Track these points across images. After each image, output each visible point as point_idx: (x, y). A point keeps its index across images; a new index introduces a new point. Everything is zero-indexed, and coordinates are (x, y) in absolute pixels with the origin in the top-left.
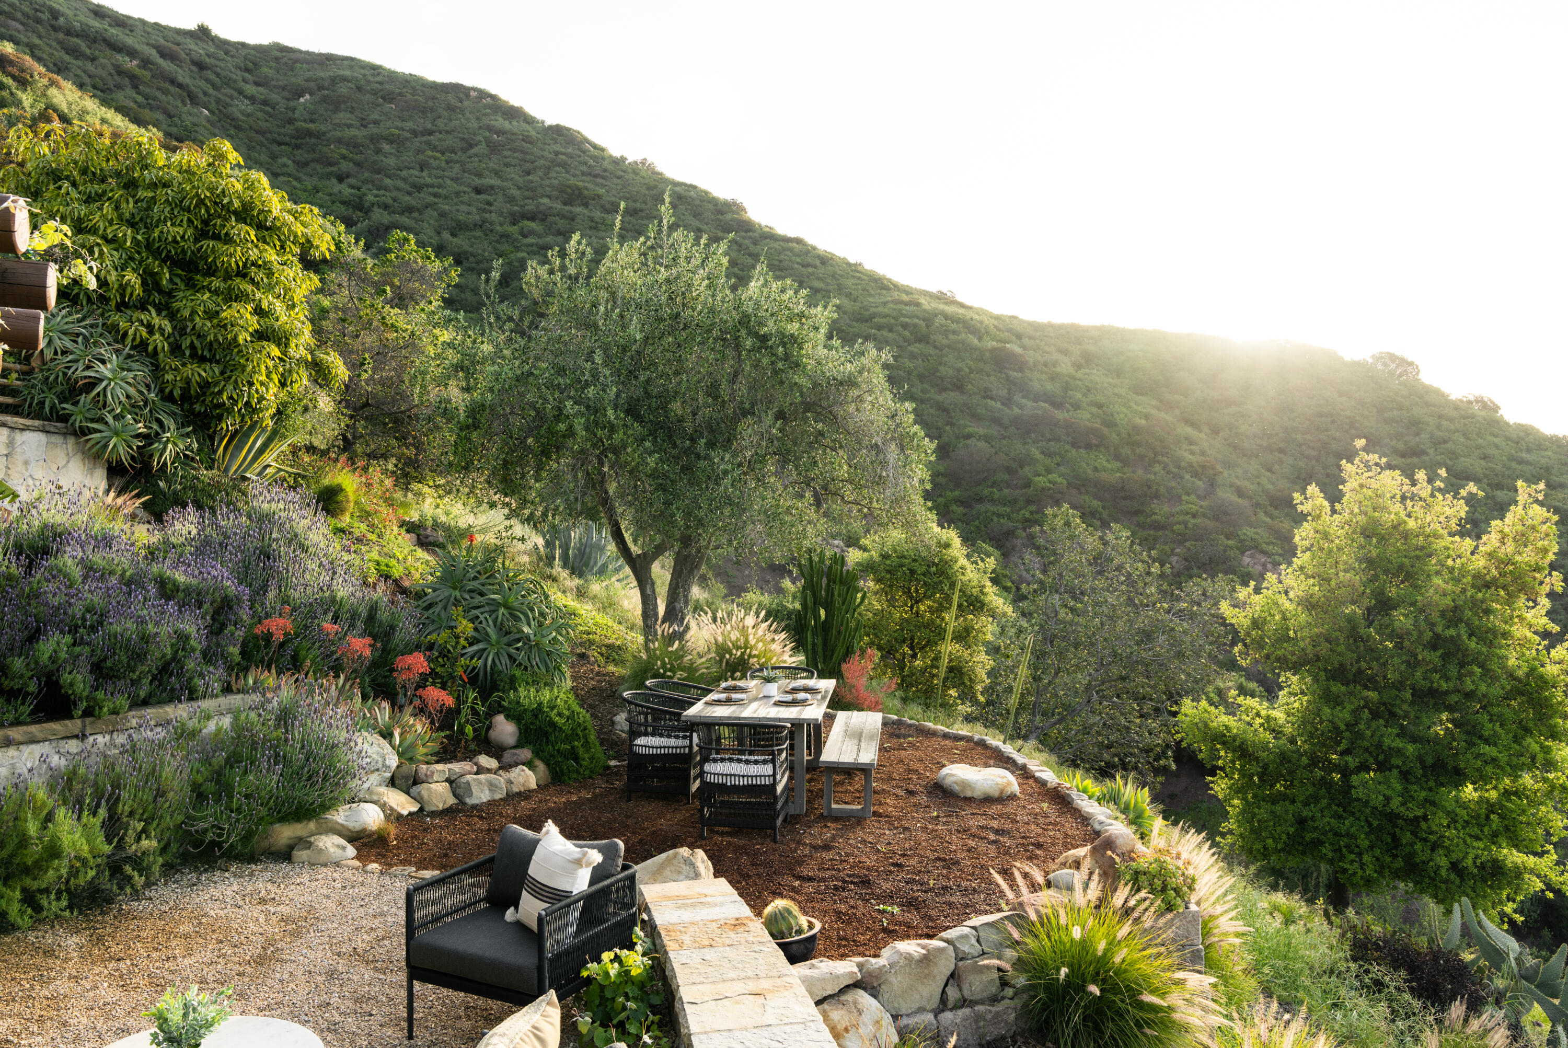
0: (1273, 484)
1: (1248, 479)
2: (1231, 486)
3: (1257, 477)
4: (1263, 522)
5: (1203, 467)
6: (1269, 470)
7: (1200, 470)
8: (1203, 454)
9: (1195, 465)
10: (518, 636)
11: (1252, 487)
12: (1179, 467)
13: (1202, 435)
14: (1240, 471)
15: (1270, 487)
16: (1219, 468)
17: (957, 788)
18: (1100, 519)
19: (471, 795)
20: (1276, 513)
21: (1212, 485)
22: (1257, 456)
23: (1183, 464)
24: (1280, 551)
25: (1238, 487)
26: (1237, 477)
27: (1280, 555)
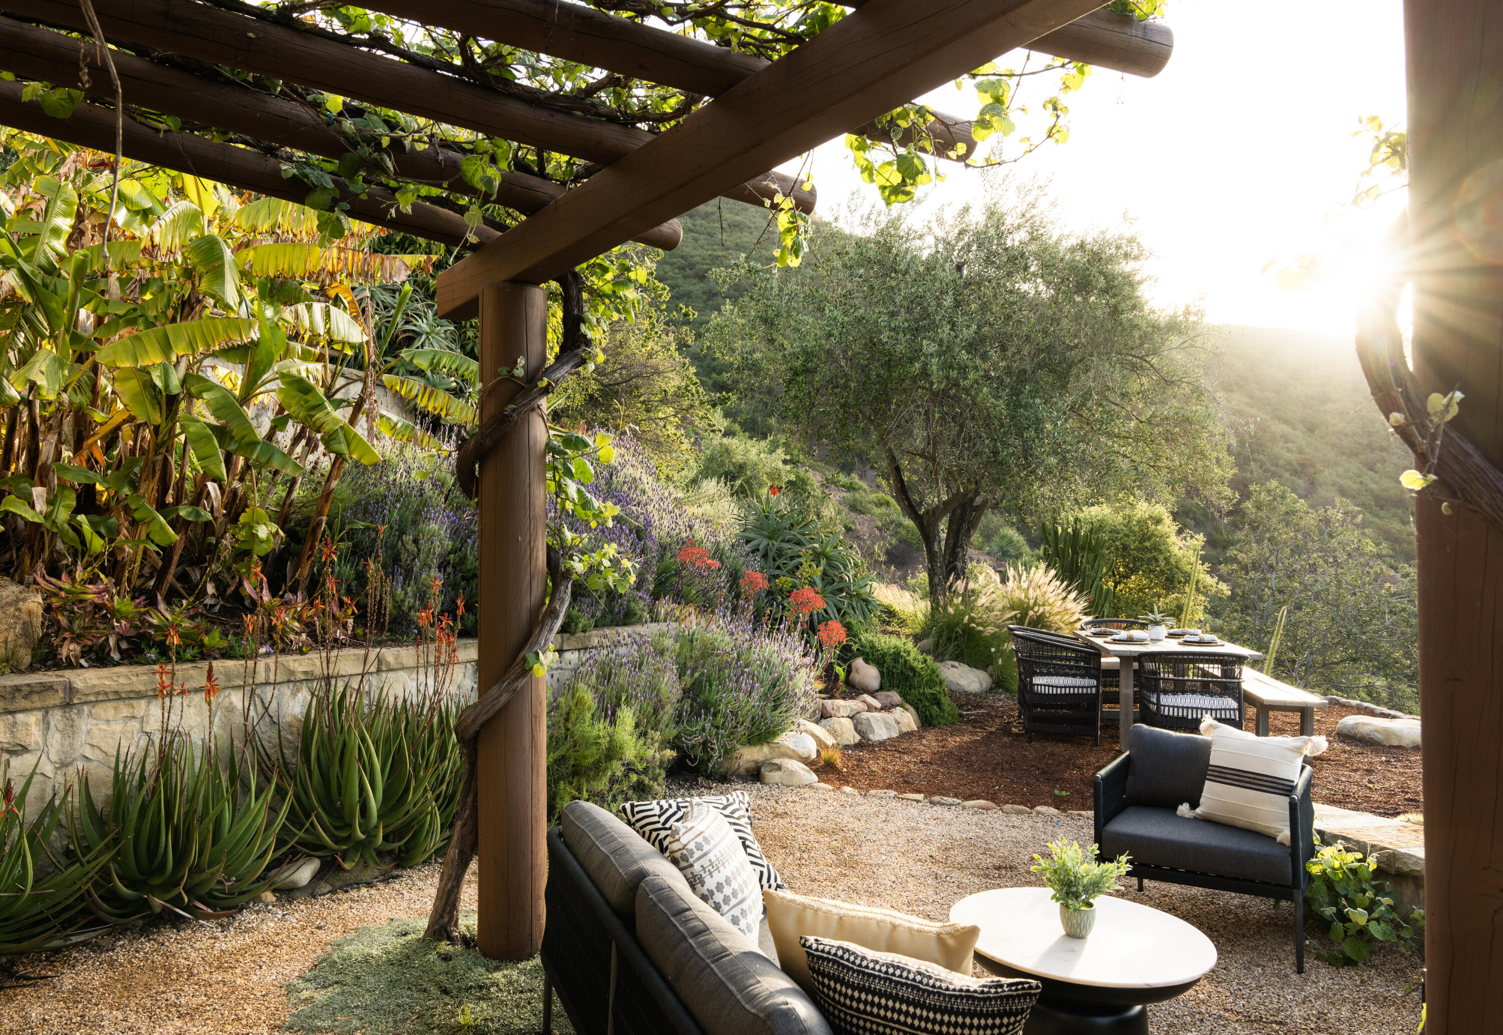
0: (1377, 483)
1: (1350, 478)
2: (1334, 485)
3: (1359, 476)
4: (1371, 522)
5: (1303, 465)
6: (1371, 469)
7: (1299, 468)
8: (1301, 452)
9: (1294, 463)
10: (841, 585)
11: (1355, 486)
12: (1277, 465)
13: (1297, 433)
14: (1340, 470)
15: (1374, 486)
16: (1319, 466)
17: (1379, 737)
18: (1194, 519)
19: (873, 732)
20: (1382, 513)
21: (1313, 484)
22: (1356, 455)
23: (1281, 462)
24: (1391, 553)
25: (1341, 486)
26: (1338, 476)
27: (1391, 557)
